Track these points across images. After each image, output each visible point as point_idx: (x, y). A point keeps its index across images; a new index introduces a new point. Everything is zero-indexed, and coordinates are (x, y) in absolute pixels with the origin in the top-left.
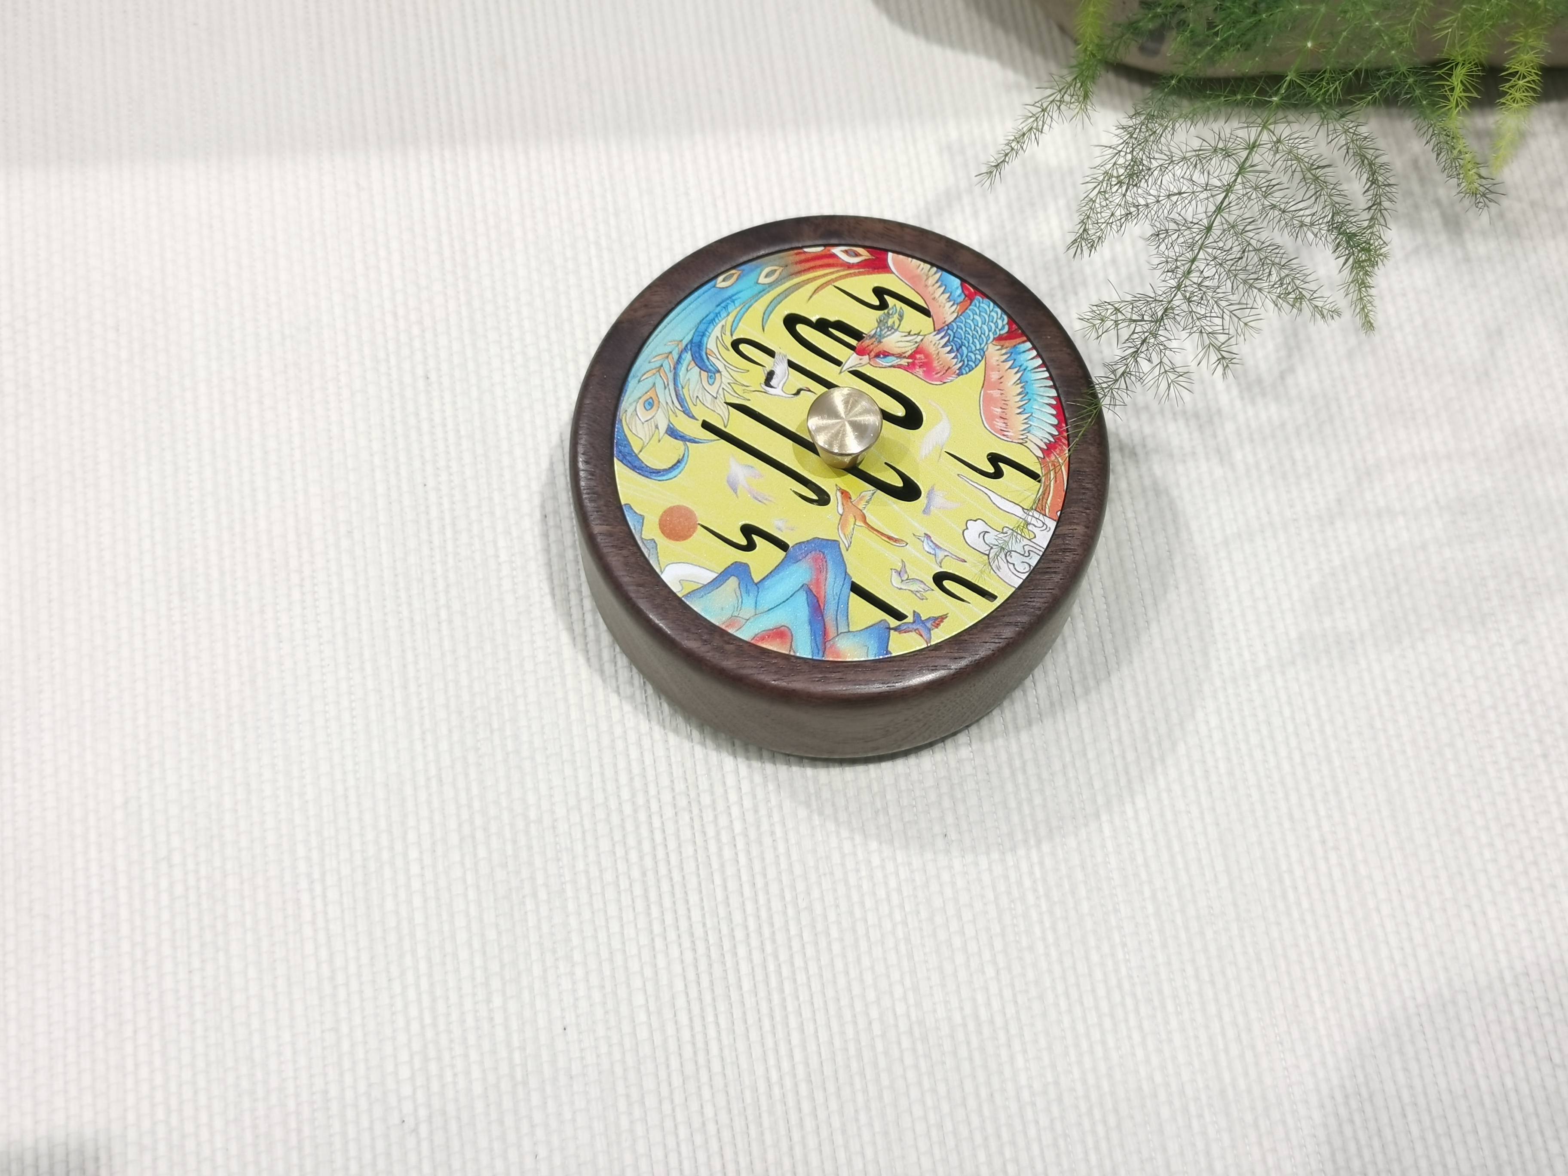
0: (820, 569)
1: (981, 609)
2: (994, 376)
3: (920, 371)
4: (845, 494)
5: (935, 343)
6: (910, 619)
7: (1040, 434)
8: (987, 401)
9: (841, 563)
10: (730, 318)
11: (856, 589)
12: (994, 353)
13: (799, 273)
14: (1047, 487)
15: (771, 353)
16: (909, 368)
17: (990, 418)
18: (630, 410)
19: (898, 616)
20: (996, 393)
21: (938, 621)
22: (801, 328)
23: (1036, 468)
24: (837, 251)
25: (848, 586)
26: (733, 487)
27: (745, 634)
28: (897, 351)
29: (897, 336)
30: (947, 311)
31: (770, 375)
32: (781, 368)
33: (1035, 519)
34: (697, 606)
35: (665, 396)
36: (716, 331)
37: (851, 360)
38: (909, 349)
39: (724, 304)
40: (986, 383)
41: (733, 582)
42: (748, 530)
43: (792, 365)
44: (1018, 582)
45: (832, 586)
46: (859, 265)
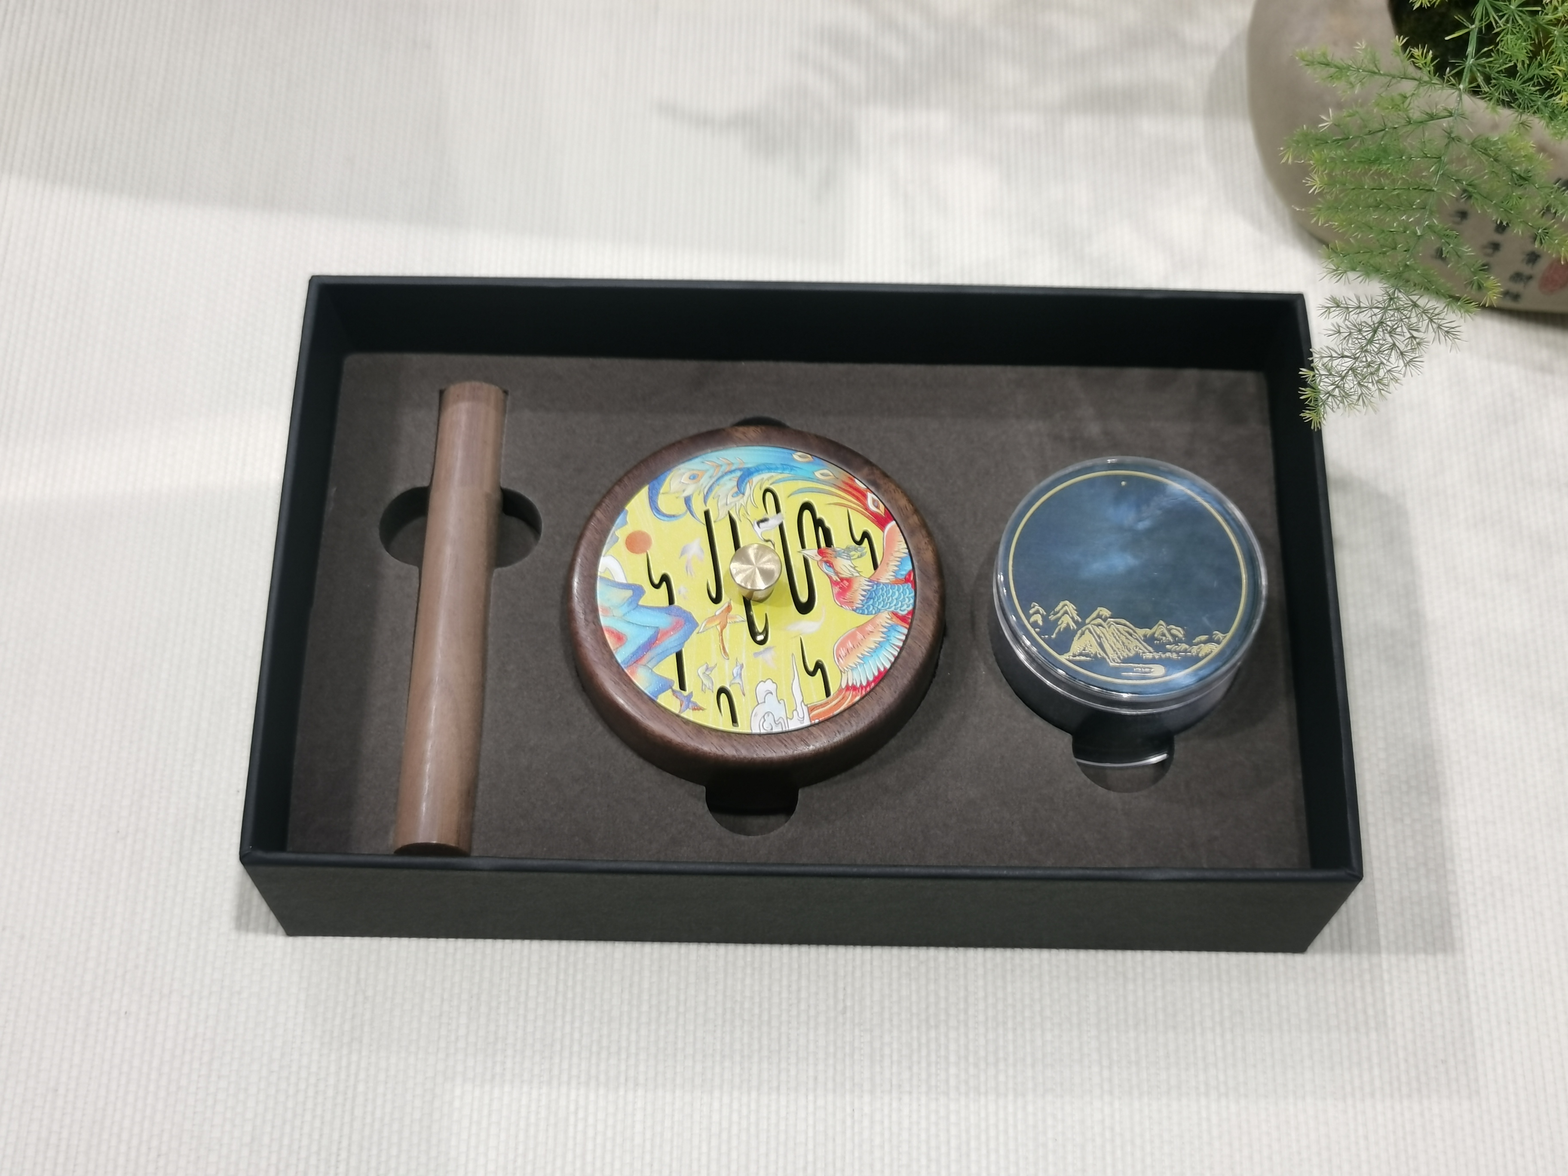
0: (674, 628)
1: (723, 723)
2: (870, 628)
3: (837, 589)
4: (729, 608)
5: (861, 586)
6: (685, 693)
8: (852, 636)
9: (687, 637)
10: (780, 476)
11: (679, 656)
12: (884, 618)
13: (840, 488)
14: (827, 703)
15: (778, 510)
16: (834, 583)
17: (843, 644)
18: (682, 471)
19: (682, 686)
20: (860, 636)
21: (697, 708)
22: (807, 514)
24: (870, 496)
25: (678, 650)
26: (683, 552)
27: (604, 621)
28: (838, 569)
29: (847, 563)
30: (886, 576)
31: (764, 520)
32: (774, 522)
33: (802, 711)
34: (600, 587)
35: (705, 482)
36: (766, 475)
37: (811, 550)
38: (846, 574)
39: (785, 467)
40: (861, 628)
41: (629, 593)
42: (665, 578)
43: (781, 527)
44: (756, 730)
45: (670, 642)
46: (872, 513)
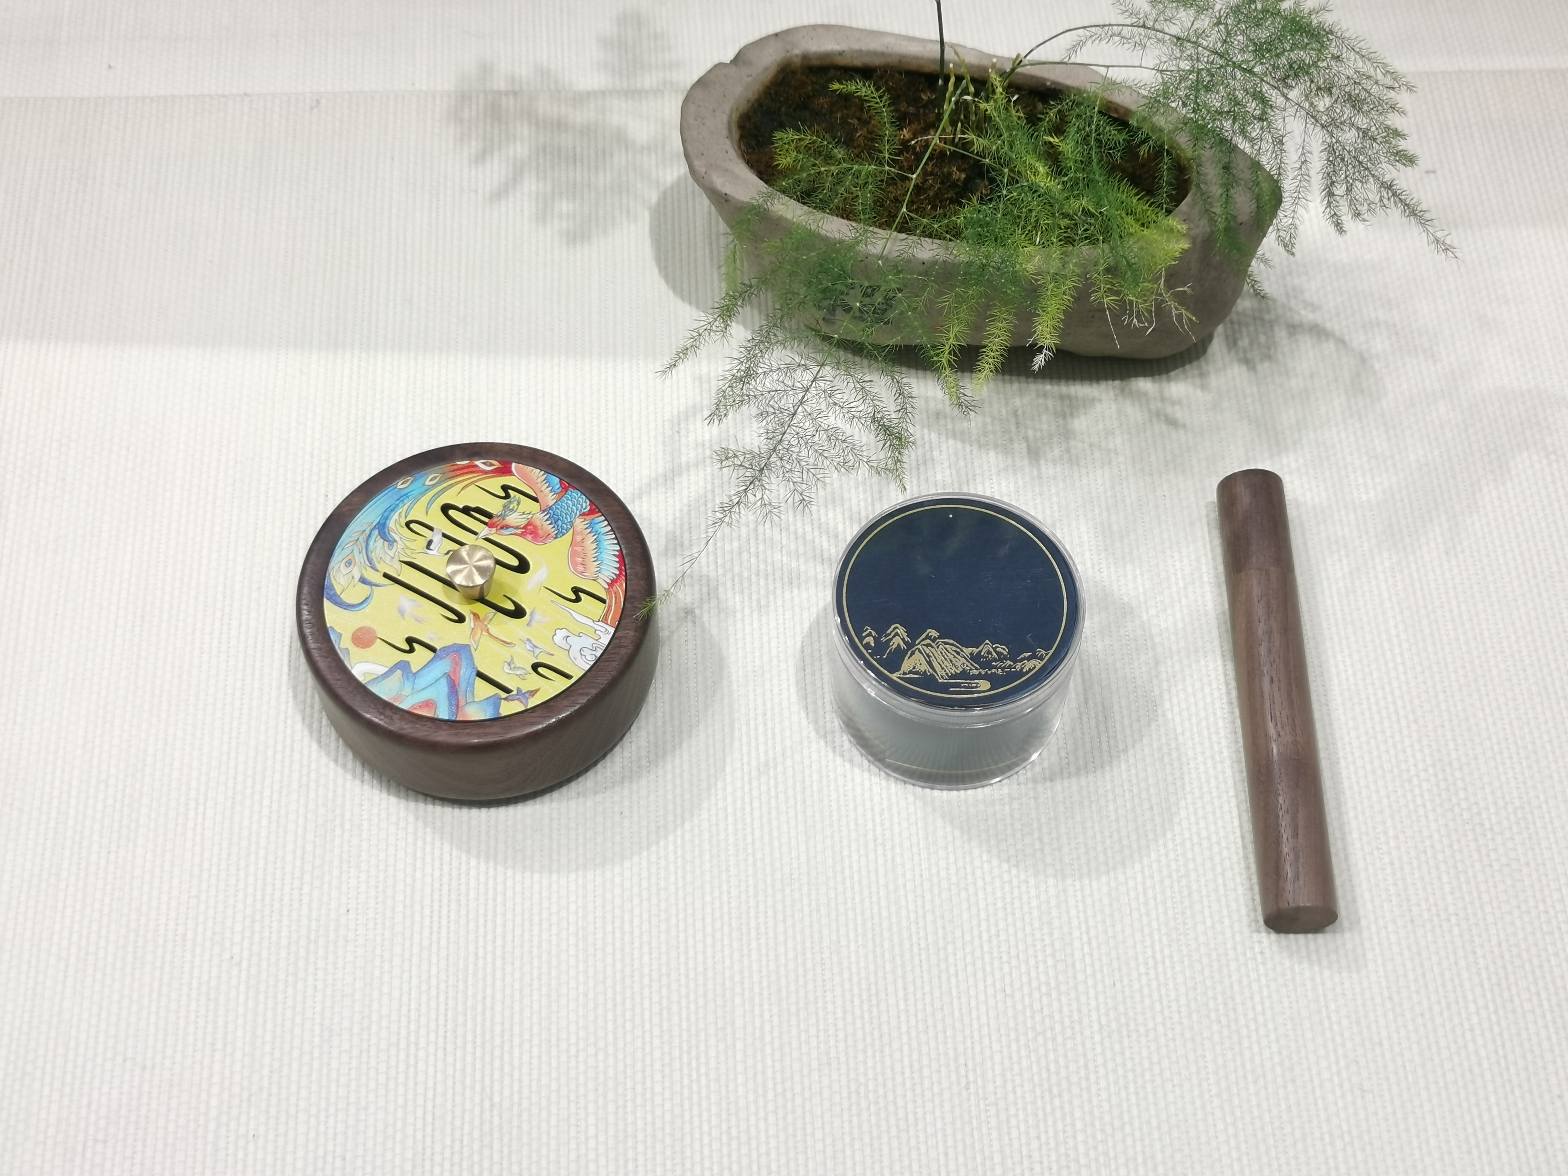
0: (456, 664)
1: (562, 684)
2: (579, 538)
3: (529, 537)
4: (476, 616)
5: (540, 519)
6: (515, 693)
7: (607, 574)
8: (573, 554)
9: (472, 658)
10: (405, 507)
11: (480, 675)
12: (580, 524)
13: (453, 477)
14: (610, 607)
15: (431, 529)
16: (522, 535)
17: (574, 564)
18: (336, 567)
19: (507, 690)
20: (579, 549)
21: (533, 693)
22: (451, 512)
23: (603, 595)
24: (479, 463)
25: (474, 673)
26: (402, 612)
27: (405, 706)
28: (515, 525)
29: (515, 515)
30: (549, 499)
31: (430, 543)
32: (437, 538)
33: (601, 627)
34: (375, 689)
35: (360, 558)
36: (395, 516)
37: (483, 531)
38: (523, 523)
39: (401, 498)
40: (573, 543)
41: (399, 672)
42: (410, 641)
43: (444, 535)
44: (587, 667)
45: (465, 673)
46: (492, 471)
